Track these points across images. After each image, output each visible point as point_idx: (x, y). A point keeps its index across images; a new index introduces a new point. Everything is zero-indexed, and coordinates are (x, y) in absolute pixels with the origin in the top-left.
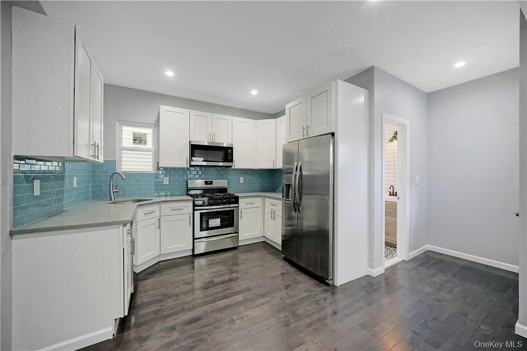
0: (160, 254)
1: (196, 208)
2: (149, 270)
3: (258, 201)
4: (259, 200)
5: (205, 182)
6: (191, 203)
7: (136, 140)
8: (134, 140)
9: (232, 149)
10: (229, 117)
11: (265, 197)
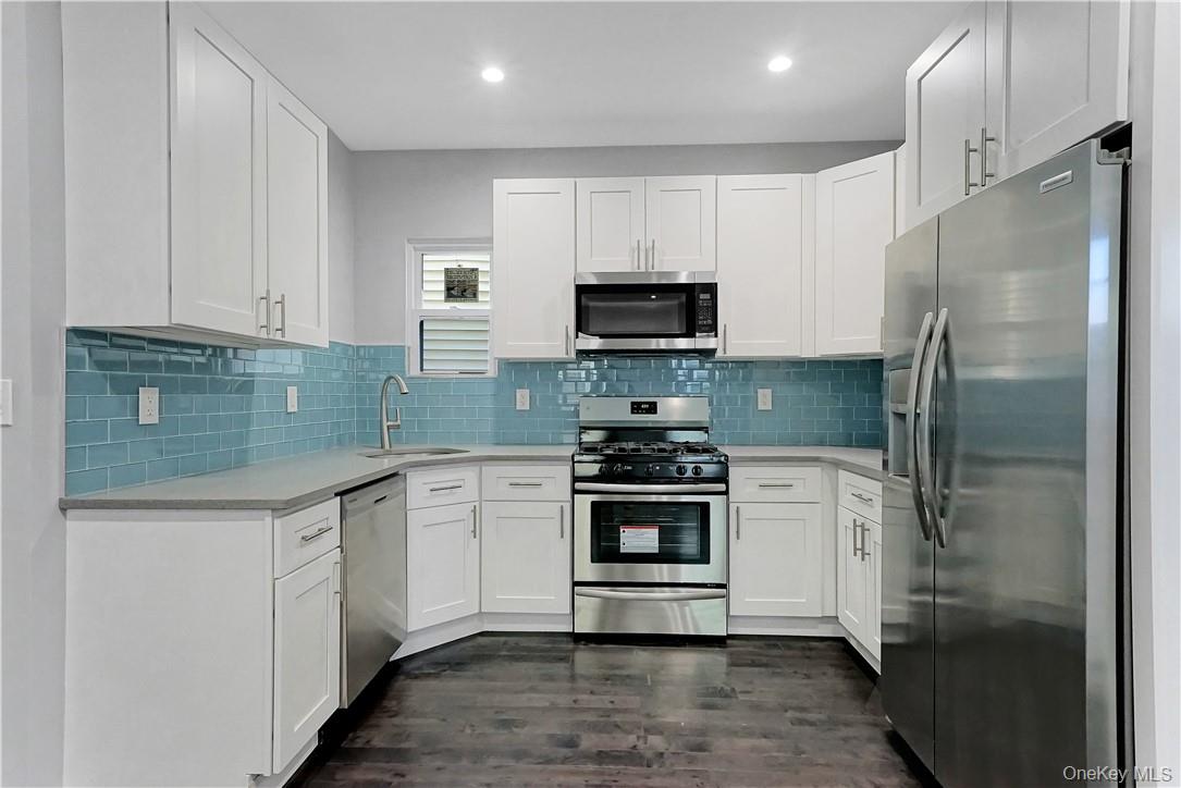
0: (480, 612)
1: (579, 485)
2: (441, 653)
3: (808, 480)
4: (813, 473)
5: (633, 403)
6: (567, 469)
7: (453, 289)
8: (449, 289)
9: (711, 289)
10: (706, 181)
11: (837, 464)
